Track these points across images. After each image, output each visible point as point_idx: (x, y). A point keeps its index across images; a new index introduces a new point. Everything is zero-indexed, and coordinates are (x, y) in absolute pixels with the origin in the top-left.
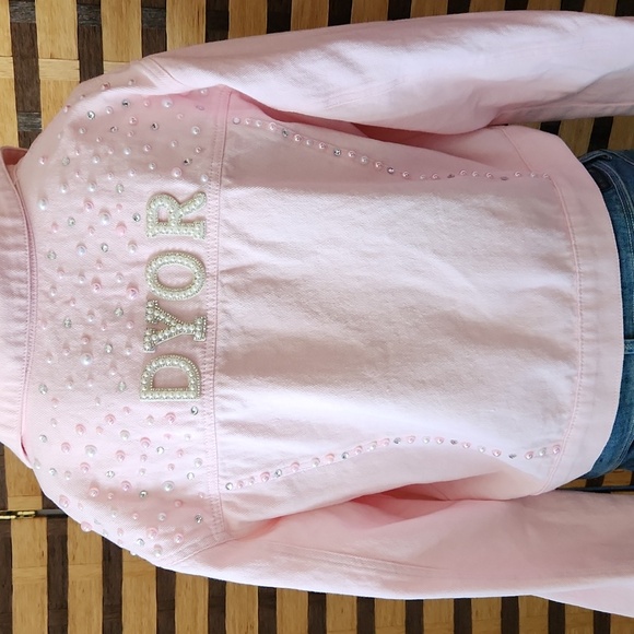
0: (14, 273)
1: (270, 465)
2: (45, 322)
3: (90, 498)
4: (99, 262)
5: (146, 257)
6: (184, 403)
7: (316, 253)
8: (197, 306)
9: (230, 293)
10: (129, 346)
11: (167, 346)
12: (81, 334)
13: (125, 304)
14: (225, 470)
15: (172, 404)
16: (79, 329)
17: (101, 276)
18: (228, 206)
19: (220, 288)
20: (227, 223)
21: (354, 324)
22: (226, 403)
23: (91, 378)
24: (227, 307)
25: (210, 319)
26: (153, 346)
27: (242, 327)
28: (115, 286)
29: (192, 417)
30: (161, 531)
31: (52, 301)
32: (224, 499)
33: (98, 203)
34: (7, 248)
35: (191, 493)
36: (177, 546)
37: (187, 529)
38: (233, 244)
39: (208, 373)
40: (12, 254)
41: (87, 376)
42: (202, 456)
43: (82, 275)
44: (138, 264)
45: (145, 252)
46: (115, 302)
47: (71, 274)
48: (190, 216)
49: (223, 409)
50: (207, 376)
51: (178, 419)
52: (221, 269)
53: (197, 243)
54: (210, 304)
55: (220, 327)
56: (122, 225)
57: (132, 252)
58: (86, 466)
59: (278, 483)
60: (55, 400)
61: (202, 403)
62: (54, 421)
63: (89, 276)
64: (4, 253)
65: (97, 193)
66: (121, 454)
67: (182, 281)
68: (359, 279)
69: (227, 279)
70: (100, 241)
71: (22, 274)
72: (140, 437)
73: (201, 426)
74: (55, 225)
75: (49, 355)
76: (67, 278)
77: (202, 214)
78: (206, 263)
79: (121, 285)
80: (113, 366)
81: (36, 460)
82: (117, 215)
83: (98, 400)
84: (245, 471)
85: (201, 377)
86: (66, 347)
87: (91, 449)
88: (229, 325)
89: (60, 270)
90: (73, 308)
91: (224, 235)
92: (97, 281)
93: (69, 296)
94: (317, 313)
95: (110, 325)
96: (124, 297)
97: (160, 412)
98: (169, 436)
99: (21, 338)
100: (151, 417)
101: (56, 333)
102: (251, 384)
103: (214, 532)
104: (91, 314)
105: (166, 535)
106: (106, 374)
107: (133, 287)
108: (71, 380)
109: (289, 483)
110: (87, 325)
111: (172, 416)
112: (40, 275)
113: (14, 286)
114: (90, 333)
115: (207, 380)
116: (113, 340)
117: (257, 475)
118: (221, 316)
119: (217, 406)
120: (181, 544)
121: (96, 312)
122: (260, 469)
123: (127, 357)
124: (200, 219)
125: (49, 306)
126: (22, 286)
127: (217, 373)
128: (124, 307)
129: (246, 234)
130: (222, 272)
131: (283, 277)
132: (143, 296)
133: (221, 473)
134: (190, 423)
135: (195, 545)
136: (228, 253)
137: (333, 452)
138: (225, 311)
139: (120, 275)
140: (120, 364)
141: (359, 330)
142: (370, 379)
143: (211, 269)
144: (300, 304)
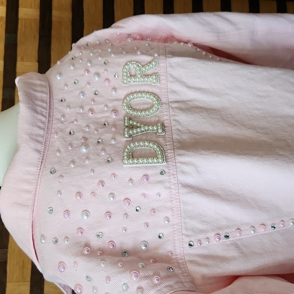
0: (39, 103)
1: (220, 228)
2: (56, 133)
3: (83, 255)
4: (93, 100)
5: (123, 97)
6: (155, 167)
7: (228, 95)
8: (157, 119)
9: (178, 111)
10: (114, 138)
11: (140, 137)
12: (81, 137)
13: (110, 120)
14: (187, 229)
15: (146, 168)
16: (80, 135)
17: (95, 107)
18: (172, 67)
19: (170, 109)
20: (172, 76)
21: (262, 131)
22: (185, 168)
23: (88, 158)
24: (177, 118)
25: (166, 125)
26: (130, 136)
27: (188, 130)
28: (103, 112)
29: (161, 178)
30: (142, 274)
31: (62, 122)
32: (187, 258)
33: (93, 70)
34: (36, 91)
35: (162, 251)
36: (155, 286)
37: (162, 274)
38: (176, 87)
39: (170, 149)
40: (39, 95)
41: (84, 158)
42: (169, 214)
43: (82, 107)
44: (118, 100)
45: (122, 93)
46: (103, 120)
47: (75, 107)
48: (149, 72)
49: (183, 172)
50: (169, 151)
51: (151, 179)
52: (170, 100)
53: (155, 86)
54: (165, 118)
55: (174, 128)
56: (107, 79)
57: (114, 93)
58: (81, 230)
59: (228, 246)
60: (61, 176)
61: (168, 167)
62: (59, 192)
63: (87, 108)
64: (34, 92)
65: (92, 66)
66: (109, 214)
67: (146, 106)
68: (258, 109)
69: (174, 105)
70: (94, 90)
71: (44, 105)
72: (123, 198)
73: (168, 185)
74: (66, 85)
75: (59, 151)
76: (72, 110)
77: (156, 71)
78: (161, 97)
79: (107, 111)
80: (103, 150)
81: (42, 236)
82: (105, 75)
83: (93, 171)
84: (202, 231)
85: (165, 152)
86: (71, 145)
87: (86, 212)
88: (179, 127)
89: (69, 106)
90: (76, 124)
91: (171, 81)
92: (92, 110)
93: (73, 119)
94: (236, 125)
95: (100, 130)
96: (109, 117)
97: (137, 175)
98: (144, 195)
99: (40, 139)
100: (131, 180)
101: (63, 138)
102: (201, 154)
103: (183, 280)
104: (88, 126)
105: (146, 277)
106: (98, 155)
107: (115, 111)
108: (73, 162)
109: (235, 245)
110: (85, 132)
111: (146, 176)
112: (55, 110)
113: (39, 109)
114: (87, 136)
115: (170, 154)
116: (103, 137)
117: (211, 235)
118: (173, 123)
119: (178, 170)
120: (159, 284)
121: (91, 125)
122: (213, 230)
123: (113, 145)
124: (155, 74)
125: (60, 125)
126: (43, 110)
127: (176, 150)
128: (109, 122)
129: (184, 82)
130: (171, 102)
131: (209, 107)
132: (121, 117)
133: (184, 232)
134: (160, 182)
135: (170, 286)
136: (174, 92)
137: (264, 222)
138: (175, 120)
139: (106, 106)
140: (108, 149)
141: (266, 134)
142: (282, 155)
143: (164, 100)
144: (224, 120)
